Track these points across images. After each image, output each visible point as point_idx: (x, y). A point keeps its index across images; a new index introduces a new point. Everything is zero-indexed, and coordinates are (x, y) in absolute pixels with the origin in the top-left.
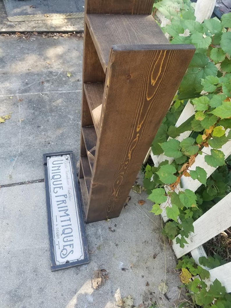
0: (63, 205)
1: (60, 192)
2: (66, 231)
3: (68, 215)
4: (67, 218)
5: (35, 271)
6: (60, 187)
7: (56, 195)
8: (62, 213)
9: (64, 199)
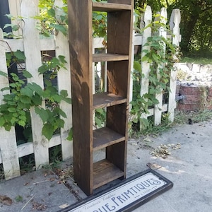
0: (122, 197)
1: (111, 204)
2: (141, 187)
3: (128, 191)
4: (131, 190)
5: (182, 196)
6: (107, 207)
7: (116, 206)
8: (130, 195)
9: (116, 199)
